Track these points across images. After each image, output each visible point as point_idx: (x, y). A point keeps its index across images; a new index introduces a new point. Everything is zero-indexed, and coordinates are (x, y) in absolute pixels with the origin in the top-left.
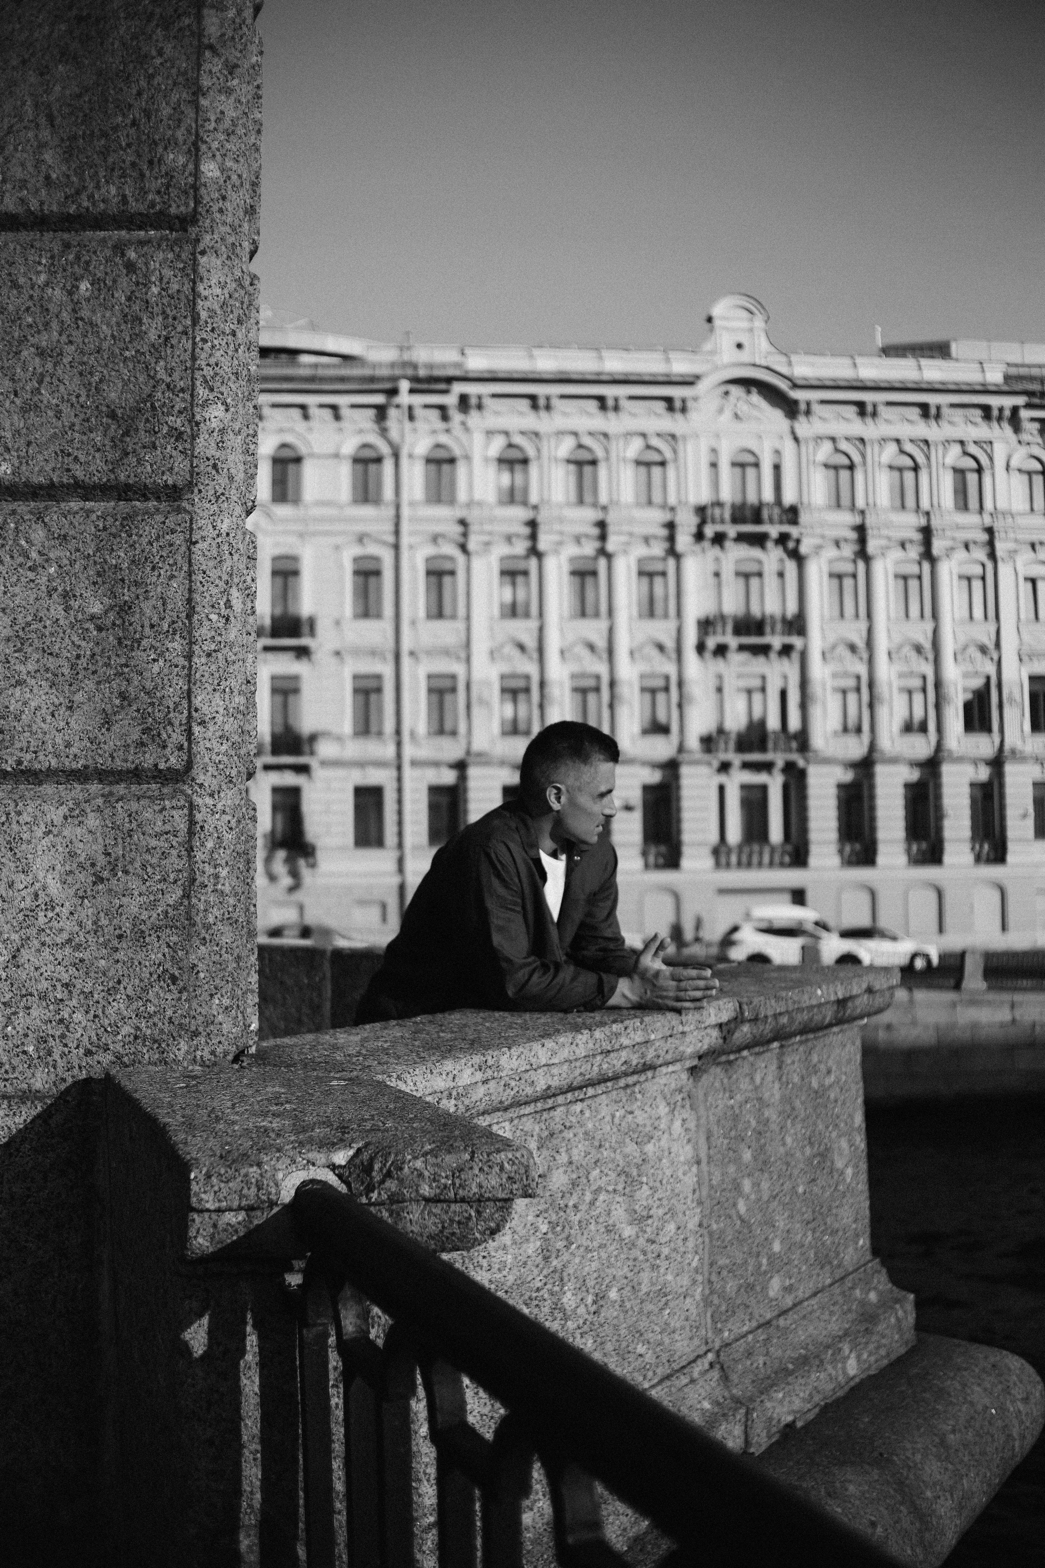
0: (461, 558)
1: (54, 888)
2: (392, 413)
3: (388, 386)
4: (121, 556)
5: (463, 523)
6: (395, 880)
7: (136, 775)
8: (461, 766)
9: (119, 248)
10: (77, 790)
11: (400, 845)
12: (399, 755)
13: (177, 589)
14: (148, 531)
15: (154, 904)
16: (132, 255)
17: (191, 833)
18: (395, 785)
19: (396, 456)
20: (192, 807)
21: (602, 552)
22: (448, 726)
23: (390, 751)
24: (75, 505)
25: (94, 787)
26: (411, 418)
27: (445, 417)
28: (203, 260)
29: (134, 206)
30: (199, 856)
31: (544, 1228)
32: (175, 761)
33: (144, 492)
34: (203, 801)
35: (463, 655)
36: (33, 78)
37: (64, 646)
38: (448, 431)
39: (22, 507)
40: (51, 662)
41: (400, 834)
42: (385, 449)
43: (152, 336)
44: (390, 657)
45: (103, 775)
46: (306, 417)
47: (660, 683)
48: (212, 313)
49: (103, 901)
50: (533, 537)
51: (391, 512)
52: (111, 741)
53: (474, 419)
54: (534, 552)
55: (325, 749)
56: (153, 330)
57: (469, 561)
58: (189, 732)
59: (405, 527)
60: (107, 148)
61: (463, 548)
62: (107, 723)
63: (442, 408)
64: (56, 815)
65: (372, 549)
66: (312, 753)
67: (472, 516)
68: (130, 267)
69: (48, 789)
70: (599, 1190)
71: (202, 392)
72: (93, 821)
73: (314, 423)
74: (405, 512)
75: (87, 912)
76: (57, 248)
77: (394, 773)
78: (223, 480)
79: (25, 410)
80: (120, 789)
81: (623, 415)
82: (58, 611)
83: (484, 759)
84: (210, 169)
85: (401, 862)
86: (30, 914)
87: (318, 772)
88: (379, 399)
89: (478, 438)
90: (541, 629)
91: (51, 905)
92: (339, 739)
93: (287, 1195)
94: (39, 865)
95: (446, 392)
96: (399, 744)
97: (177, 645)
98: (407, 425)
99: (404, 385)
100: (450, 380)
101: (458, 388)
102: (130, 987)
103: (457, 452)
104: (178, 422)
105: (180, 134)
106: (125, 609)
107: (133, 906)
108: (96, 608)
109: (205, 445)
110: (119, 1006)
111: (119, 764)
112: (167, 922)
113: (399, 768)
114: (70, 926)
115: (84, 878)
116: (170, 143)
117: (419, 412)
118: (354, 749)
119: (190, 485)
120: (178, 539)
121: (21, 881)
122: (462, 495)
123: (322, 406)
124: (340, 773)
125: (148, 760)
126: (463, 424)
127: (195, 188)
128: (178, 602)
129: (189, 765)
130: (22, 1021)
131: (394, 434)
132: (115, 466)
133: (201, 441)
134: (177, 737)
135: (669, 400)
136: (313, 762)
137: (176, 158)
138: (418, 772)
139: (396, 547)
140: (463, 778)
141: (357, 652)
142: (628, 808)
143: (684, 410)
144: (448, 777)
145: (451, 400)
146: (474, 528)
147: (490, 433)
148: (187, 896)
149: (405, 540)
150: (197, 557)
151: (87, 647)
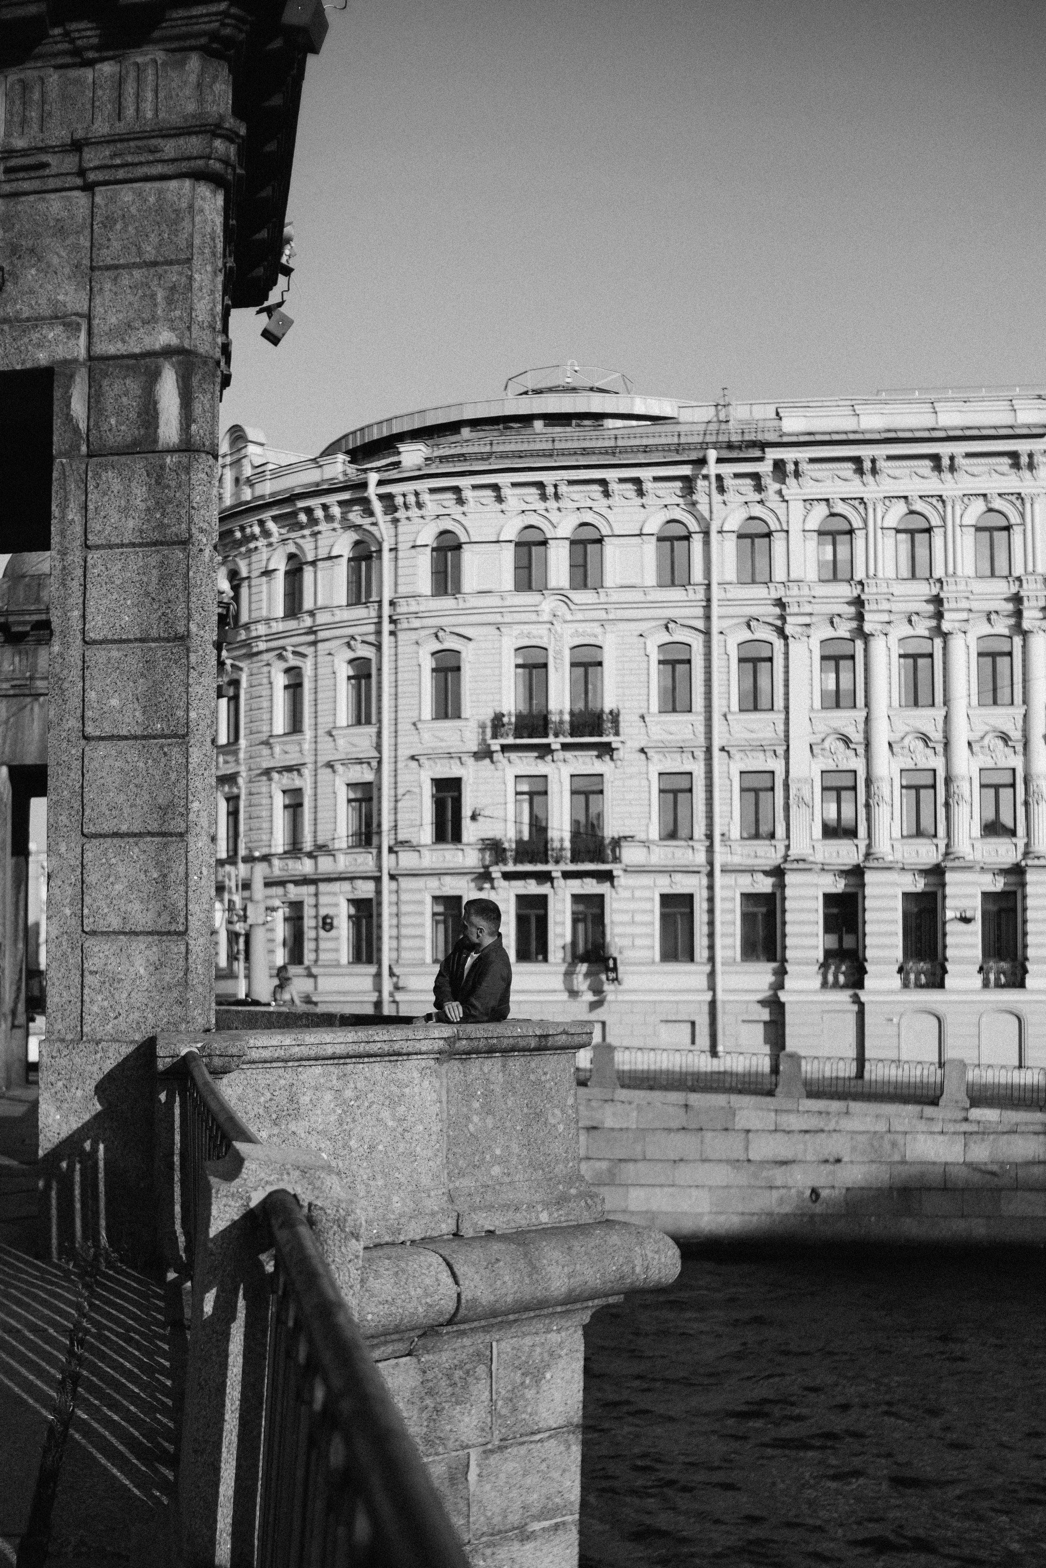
0: (778, 644)
1: (142, 971)
2: (701, 484)
3: (694, 456)
4: (164, 858)
5: (780, 603)
6: (708, 997)
7: (169, 933)
8: (778, 873)
9: (162, 747)
10: (150, 939)
11: (712, 959)
12: (711, 863)
13: (182, 869)
14: (172, 848)
15: (174, 978)
16: (166, 749)
17: (187, 953)
18: (705, 894)
19: (706, 533)
20: (187, 944)
21: (938, 631)
22: (764, 829)
23: (701, 857)
24: (149, 839)
25: (156, 937)
26: (721, 489)
27: (759, 488)
28: (191, 749)
29: (166, 732)
30: (190, 961)
31: (340, 1112)
32: (181, 928)
33: (171, 835)
34: (191, 942)
35: (781, 751)
36: (131, 684)
37: (145, 889)
38: (761, 502)
39: (131, 840)
40: (141, 894)
41: (711, 947)
42: (693, 526)
43: (173, 779)
44: (701, 755)
45: (159, 933)
46: (607, 494)
47: (1007, 779)
48: (194, 769)
49: (158, 976)
50: (860, 617)
51: (701, 594)
52: (161, 922)
53: (792, 488)
54: (861, 633)
55: (630, 854)
56: (173, 776)
57: (787, 645)
58: (187, 919)
59: (715, 611)
60: (156, 711)
61: (781, 632)
62: (159, 915)
63: (756, 477)
64: (143, 946)
65: (681, 635)
66: (617, 859)
67: (791, 595)
68: (165, 754)
69: (141, 938)
70: (373, 1102)
71: (191, 798)
72: (155, 949)
73: (616, 500)
74: (716, 593)
75: (153, 979)
76: (140, 747)
77: (705, 881)
78: (198, 829)
79: (131, 806)
80: (164, 938)
81: (960, 475)
82: (143, 877)
83: (804, 865)
84: (193, 715)
85: (712, 975)
86: (134, 981)
87: (622, 880)
88: (686, 470)
89: (797, 508)
90: (867, 720)
91: (141, 978)
92: (646, 844)
93: (183, 1053)
94: (137, 964)
95: (761, 459)
96: (710, 850)
97: (182, 888)
98: (717, 497)
99: (712, 455)
100: (763, 445)
101: (772, 454)
102: (167, 1005)
103: (774, 525)
104: (182, 810)
105: (181, 704)
106: (165, 876)
107: (167, 978)
108: (155, 875)
109: (192, 817)
110: (162, 1012)
111: (163, 930)
112: (178, 984)
113: (711, 875)
114: (147, 984)
115: (152, 968)
116: (178, 707)
117: (728, 482)
118: (662, 854)
119: (187, 832)
120: (182, 851)
121: (131, 969)
122: (779, 574)
123: (622, 480)
124: (645, 880)
125: (173, 928)
126: (780, 493)
127: (187, 723)
128: (182, 874)
129: (187, 930)
130: (131, 1017)
131: (703, 508)
132: (161, 825)
133: (190, 815)
134: (182, 920)
135: (1014, 456)
136: (617, 869)
137: (180, 713)
138: (730, 879)
139: (707, 633)
140: (781, 885)
141: (664, 749)
142: (966, 920)
143: (1031, 466)
144: (765, 885)
145: (765, 468)
146: (792, 609)
147: (808, 501)
148: (186, 974)
149: (716, 625)
150: (190, 857)
151: (153, 890)
